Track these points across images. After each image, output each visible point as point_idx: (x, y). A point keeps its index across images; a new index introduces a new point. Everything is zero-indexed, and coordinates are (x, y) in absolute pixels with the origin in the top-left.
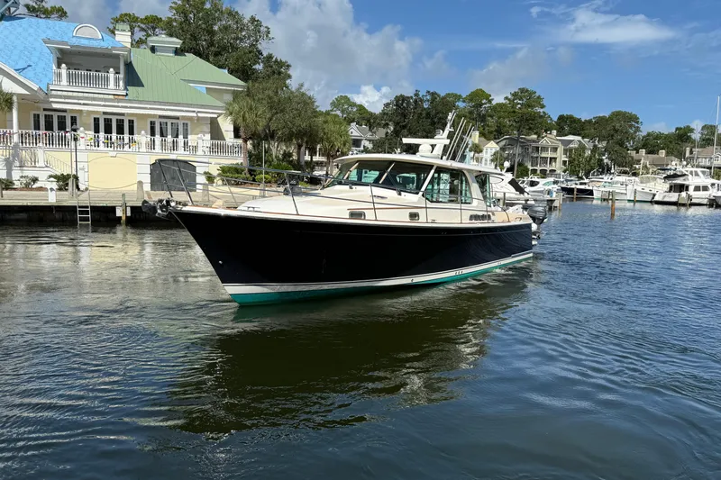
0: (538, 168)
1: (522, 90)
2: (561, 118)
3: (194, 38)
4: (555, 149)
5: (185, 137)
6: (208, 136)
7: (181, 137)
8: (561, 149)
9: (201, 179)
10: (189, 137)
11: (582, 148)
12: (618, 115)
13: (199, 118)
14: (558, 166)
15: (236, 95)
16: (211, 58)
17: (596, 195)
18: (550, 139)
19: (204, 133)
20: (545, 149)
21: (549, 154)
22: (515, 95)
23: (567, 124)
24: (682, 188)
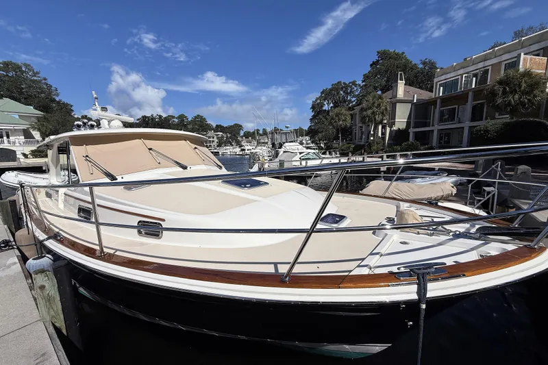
0: (208, 145)
1: (198, 115)
2: (217, 125)
3: (8, 90)
4: (213, 138)
5: (8, 137)
6: (23, 137)
7: (5, 138)
8: (215, 137)
9: (19, 156)
10: (11, 138)
11: (223, 137)
12: (236, 125)
13: (15, 130)
14: (215, 143)
15: (38, 118)
16: (23, 100)
17: (220, 153)
18: (211, 133)
19: (19, 136)
20: (209, 137)
21: (212, 139)
22: (195, 117)
23: (219, 128)
24: (244, 150)
